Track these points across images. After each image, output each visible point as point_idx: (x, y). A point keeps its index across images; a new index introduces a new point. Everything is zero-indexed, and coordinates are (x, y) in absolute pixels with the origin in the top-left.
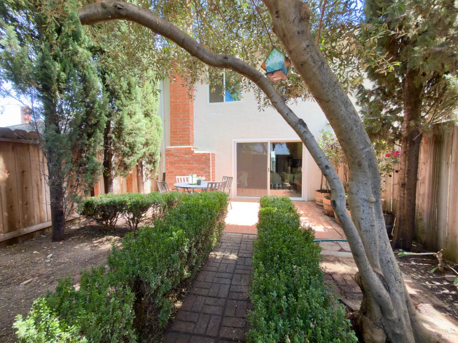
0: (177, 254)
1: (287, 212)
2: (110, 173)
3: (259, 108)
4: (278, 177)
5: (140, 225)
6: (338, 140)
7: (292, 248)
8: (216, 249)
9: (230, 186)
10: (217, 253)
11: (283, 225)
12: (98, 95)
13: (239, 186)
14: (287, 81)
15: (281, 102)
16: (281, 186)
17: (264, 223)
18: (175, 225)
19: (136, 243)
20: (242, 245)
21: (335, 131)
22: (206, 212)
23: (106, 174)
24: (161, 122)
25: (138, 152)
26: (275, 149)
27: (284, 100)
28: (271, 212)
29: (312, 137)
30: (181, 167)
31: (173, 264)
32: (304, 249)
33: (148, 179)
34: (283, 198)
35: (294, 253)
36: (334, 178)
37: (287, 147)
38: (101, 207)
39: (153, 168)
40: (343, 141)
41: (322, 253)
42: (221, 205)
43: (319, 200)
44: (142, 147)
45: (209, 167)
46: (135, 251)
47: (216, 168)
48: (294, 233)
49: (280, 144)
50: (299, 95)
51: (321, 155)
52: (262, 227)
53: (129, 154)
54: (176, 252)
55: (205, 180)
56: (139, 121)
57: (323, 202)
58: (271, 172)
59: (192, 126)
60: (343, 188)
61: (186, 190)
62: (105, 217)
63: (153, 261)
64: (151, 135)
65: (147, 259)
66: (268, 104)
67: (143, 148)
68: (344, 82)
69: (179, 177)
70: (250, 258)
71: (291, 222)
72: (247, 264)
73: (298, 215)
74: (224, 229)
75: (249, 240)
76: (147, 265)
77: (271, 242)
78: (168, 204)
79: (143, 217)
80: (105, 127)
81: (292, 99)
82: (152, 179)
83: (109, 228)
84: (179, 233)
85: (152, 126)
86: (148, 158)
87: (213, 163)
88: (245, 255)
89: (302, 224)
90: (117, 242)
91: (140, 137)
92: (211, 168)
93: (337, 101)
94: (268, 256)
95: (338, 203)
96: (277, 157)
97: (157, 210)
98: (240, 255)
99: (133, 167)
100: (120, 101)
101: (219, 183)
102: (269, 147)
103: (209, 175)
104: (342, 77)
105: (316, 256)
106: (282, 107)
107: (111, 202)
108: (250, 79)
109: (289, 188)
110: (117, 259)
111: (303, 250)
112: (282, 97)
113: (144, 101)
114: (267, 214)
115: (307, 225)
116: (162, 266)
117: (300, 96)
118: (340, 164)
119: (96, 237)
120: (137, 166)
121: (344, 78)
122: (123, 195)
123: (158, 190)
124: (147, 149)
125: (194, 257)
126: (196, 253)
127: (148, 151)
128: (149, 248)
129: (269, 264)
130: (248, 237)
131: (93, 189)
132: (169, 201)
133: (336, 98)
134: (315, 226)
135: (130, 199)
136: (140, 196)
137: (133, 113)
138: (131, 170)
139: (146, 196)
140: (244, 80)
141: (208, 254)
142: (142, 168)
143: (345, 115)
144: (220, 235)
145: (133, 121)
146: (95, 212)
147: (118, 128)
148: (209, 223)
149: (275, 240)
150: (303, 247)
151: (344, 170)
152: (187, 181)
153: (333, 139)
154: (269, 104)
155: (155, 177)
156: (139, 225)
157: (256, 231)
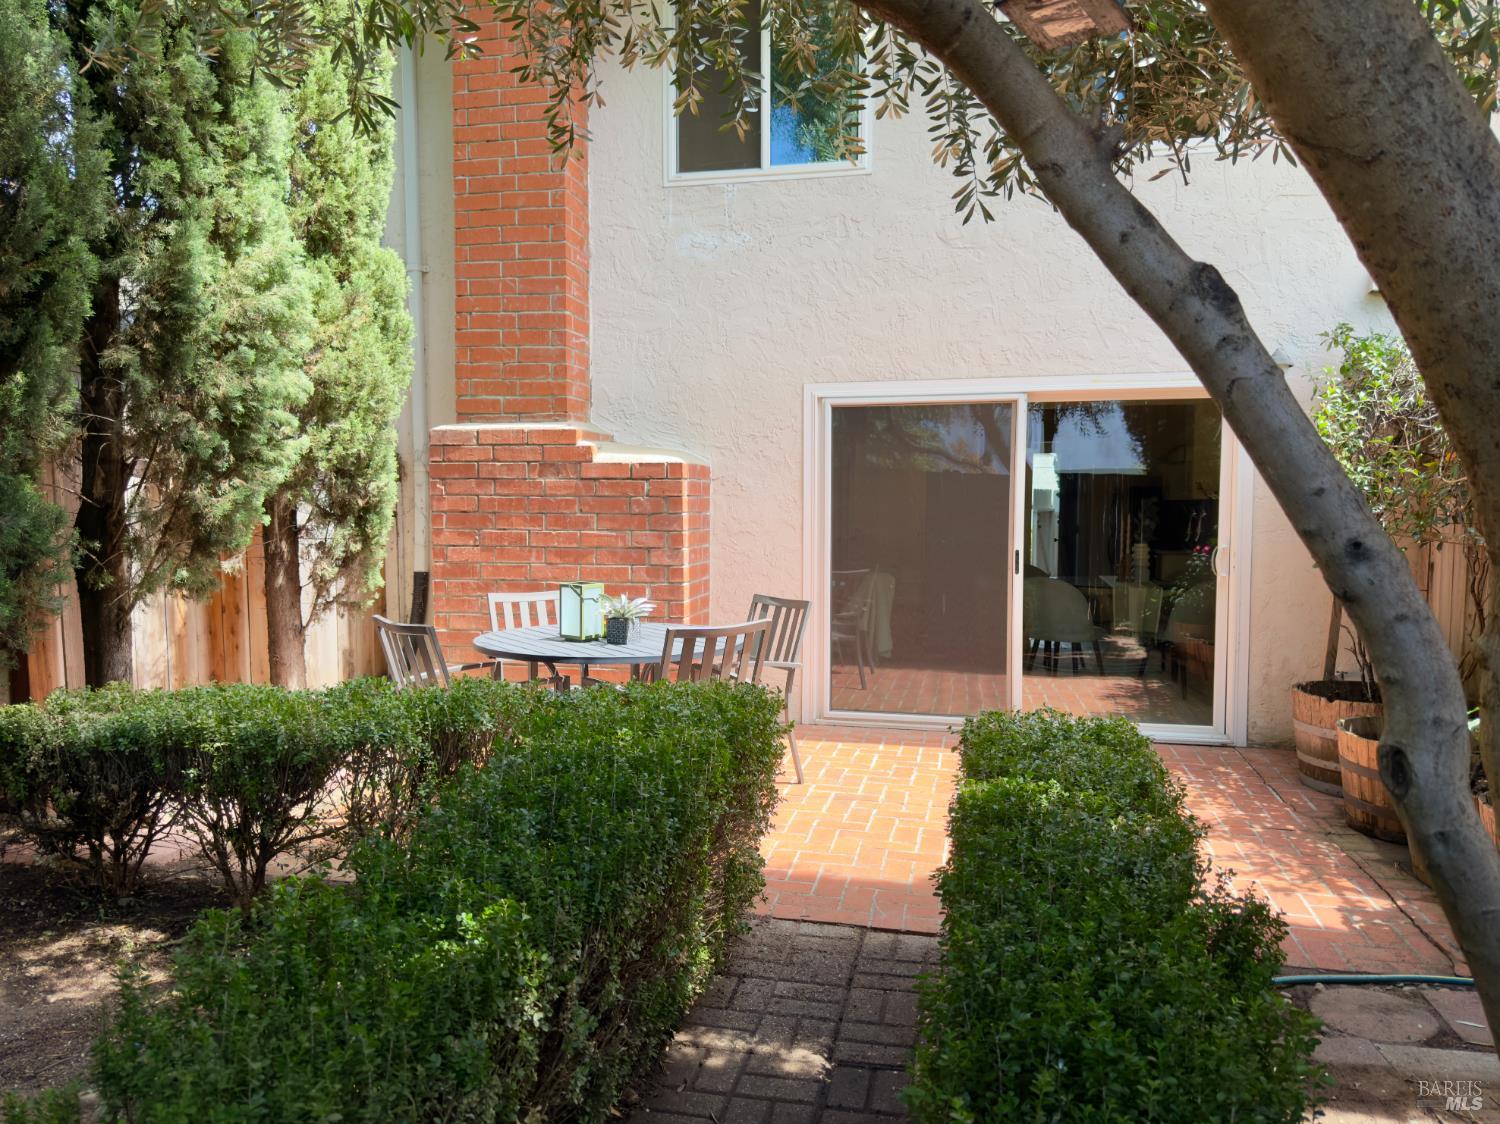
0: (480, 1037)
1: (1118, 811)
2: (114, 573)
3: (963, 199)
4: (1070, 606)
5: (283, 864)
6: (1430, 387)
7: (1144, 1022)
8: (709, 1012)
9: (792, 654)
10: (710, 1039)
11: (1094, 883)
12: (51, 128)
13: (842, 654)
14: (1129, 39)
15: (1086, 164)
16: (1088, 655)
17: (981, 872)
18: (471, 871)
19: (253, 970)
20: (856, 993)
21: (1411, 338)
22: (652, 800)
23: (90, 576)
24: (400, 279)
25: (269, 454)
26: (1057, 441)
27: (1109, 153)
28: (1024, 809)
29: (1274, 371)
30: (521, 538)
31: (459, 1097)
32: (1217, 1031)
33: (327, 605)
34: (1100, 727)
35: (1154, 1053)
36: (1401, 618)
37: (1131, 429)
38: (65, 765)
39: (356, 547)
40: (1458, 393)
41: (1326, 1052)
42: (741, 758)
43: (1316, 742)
44: (296, 422)
45: (677, 541)
46: (243, 1013)
47: (713, 547)
48: (1158, 933)
49: (1090, 410)
50: (1202, 122)
51: (1326, 481)
52: (970, 892)
53: (223, 465)
54: (475, 1025)
55: (652, 618)
56: (276, 276)
57: (1342, 751)
58: (1030, 572)
59: (582, 311)
60: (1454, 674)
61: (544, 672)
62: (86, 821)
63: (344, 1073)
64: (343, 358)
65: (309, 1060)
66: (1014, 174)
67: (302, 430)
68: (1472, 48)
69: (507, 598)
70: (901, 1068)
71: (1142, 867)
72: (884, 1107)
73: (1184, 831)
74: (756, 899)
75: (900, 969)
76: (308, 1099)
77: (1021, 984)
78: (438, 748)
79: (299, 822)
80: (91, 313)
81: (1158, 146)
82: (352, 606)
83: (110, 879)
84: (492, 918)
85: (351, 304)
86: (330, 489)
87: (701, 521)
88: (873, 1054)
89: (1209, 887)
90: (151, 957)
91: (281, 367)
92: (686, 550)
93: (1427, 156)
94: (1002, 1065)
95: (1422, 763)
96: (1069, 482)
97: (375, 787)
98: (844, 1050)
99: (247, 539)
100: (168, 167)
101: (731, 637)
102: (1022, 425)
103: (676, 590)
104: (1457, 19)
105: (1288, 1073)
106: (1091, 196)
107: (118, 733)
108: (910, 36)
109: (1139, 670)
110: (145, 1056)
111: (1208, 1035)
112: (1096, 135)
113: (305, 165)
114: (1003, 819)
115: (1235, 889)
116: (395, 1105)
117: (1209, 131)
118: (1447, 531)
119: (40, 930)
120: (267, 532)
121: (1468, 20)
122: (188, 698)
123: (384, 671)
124: (325, 435)
125: (579, 1055)
126: (591, 1035)
127: (330, 446)
128: (324, 1000)
129: (1006, 1109)
130: (894, 949)
131: (23, 659)
132: (443, 733)
133: (1422, 139)
134: (1287, 891)
135: (224, 721)
136: (280, 703)
137: (245, 231)
138: (229, 555)
139: (315, 704)
140: (875, 42)
141: (663, 1044)
142: (294, 545)
143: (1474, 241)
144: (732, 935)
145: (245, 279)
146: (32, 790)
147: (159, 317)
148: (668, 861)
149: (1048, 971)
150: (1210, 1019)
151: (1470, 568)
152: (552, 617)
153: (1406, 385)
154: (1023, 178)
155: (369, 595)
156: (273, 867)
157: (933, 917)
